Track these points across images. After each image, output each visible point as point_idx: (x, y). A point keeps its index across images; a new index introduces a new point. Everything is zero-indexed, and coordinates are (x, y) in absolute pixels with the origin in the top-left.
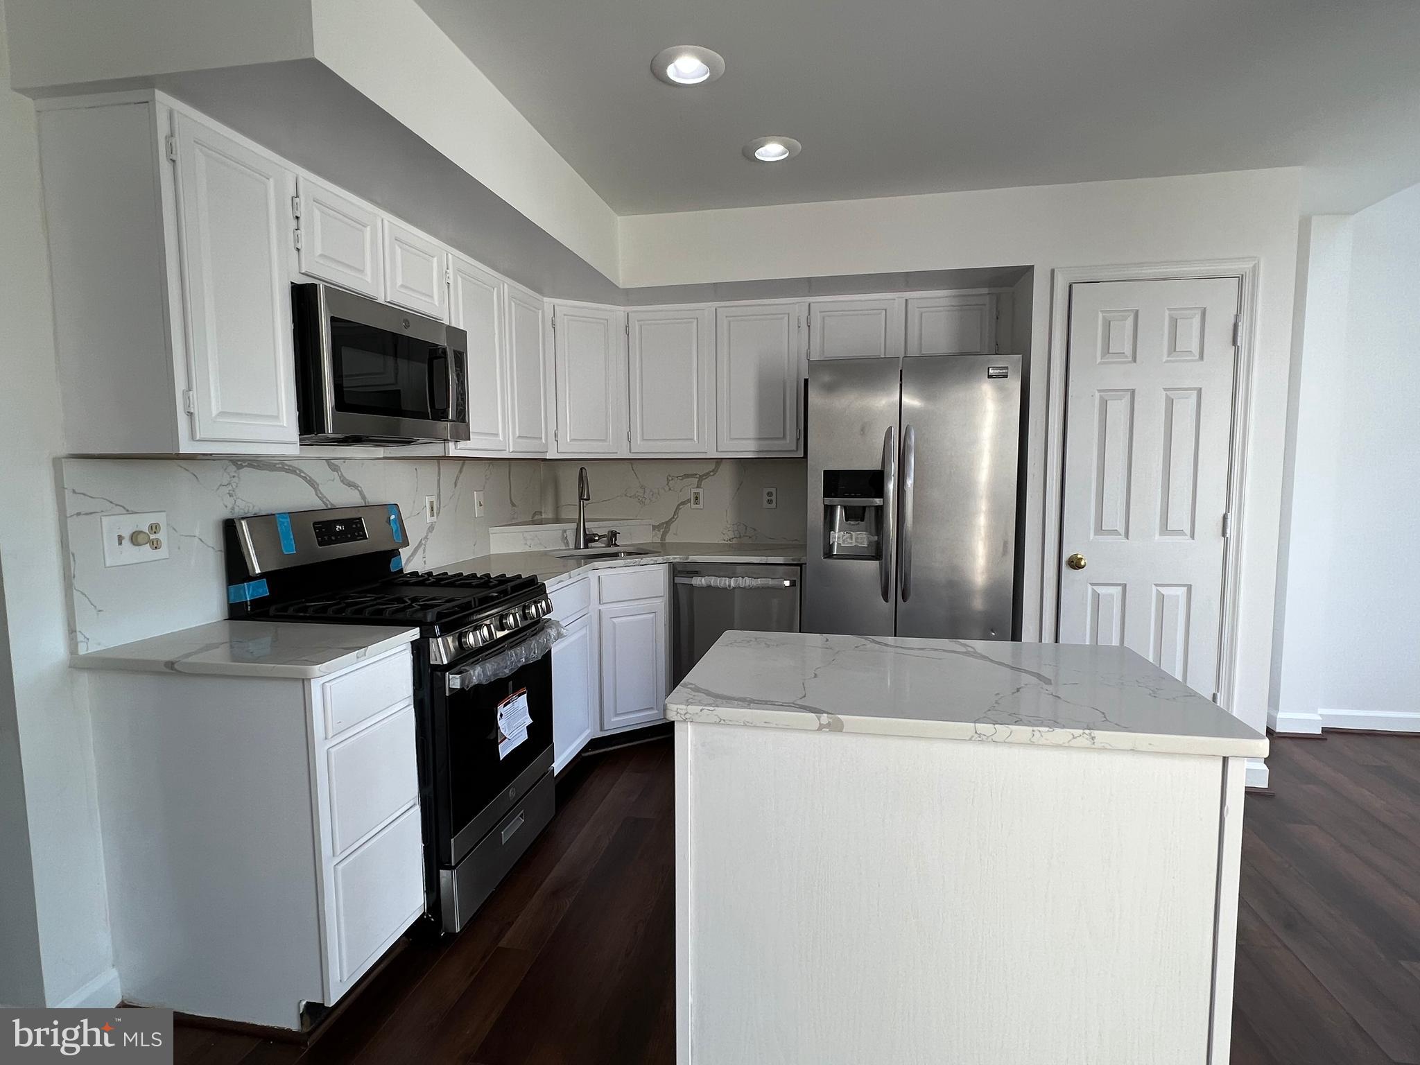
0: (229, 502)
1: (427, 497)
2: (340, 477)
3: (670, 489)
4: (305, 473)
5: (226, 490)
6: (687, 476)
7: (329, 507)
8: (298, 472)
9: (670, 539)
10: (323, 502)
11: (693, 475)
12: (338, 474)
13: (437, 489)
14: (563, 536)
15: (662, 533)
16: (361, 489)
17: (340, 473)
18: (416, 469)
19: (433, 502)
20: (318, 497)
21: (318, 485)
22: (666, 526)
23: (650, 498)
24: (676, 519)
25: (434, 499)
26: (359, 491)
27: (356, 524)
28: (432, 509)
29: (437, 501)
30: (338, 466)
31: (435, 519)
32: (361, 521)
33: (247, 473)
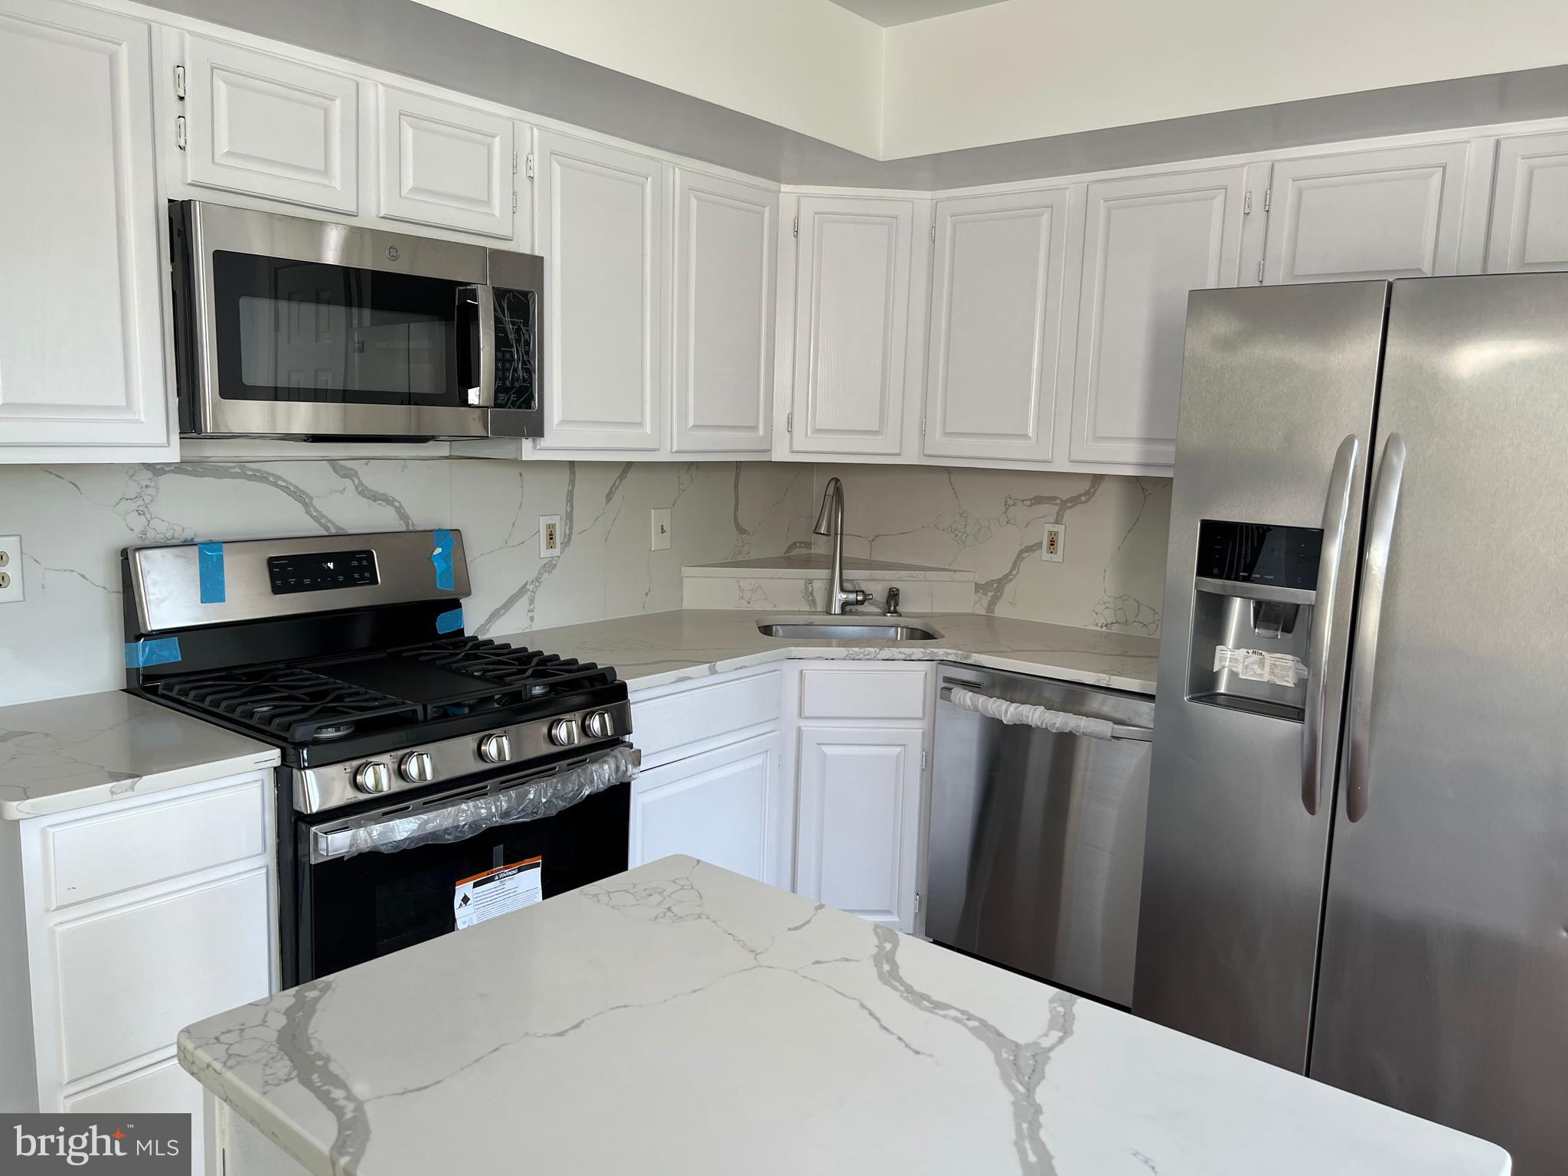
0: (139, 523)
1: (541, 518)
2: (357, 488)
3: (1008, 522)
4: (283, 480)
5: (133, 505)
6: (1038, 500)
7: (333, 531)
8: (271, 479)
9: (1002, 611)
10: (321, 524)
11: (1050, 500)
12: (353, 481)
13: (567, 505)
14: (806, 588)
15: (989, 599)
16: (397, 505)
17: (356, 481)
18: (521, 475)
19: (554, 526)
20: (311, 516)
21: (311, 499)
22: (997, 586)
23: (974, 535)
24: (1015, 576)
25: (555, 520)
26: (395, 507)
27: (360, 560)
28: (551, 537)
29: (566, 524)
30: (353, 470)
31: (556, 551)
32: (369, 555)
33: (172, 481)
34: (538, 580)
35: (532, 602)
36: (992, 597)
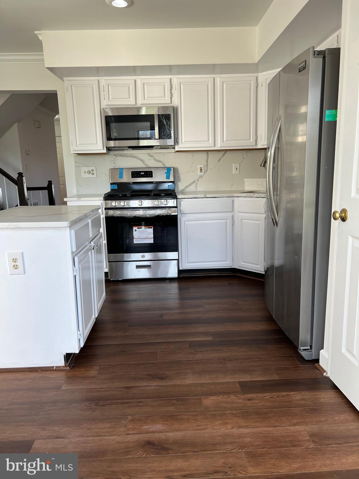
0: (113, 165)
1: (198, 165)
4: (139, 157)
5: (112, 162)
8: (136, 157)
10: (146, 166)
12: (153, 158)
13: (206, 163)
18: (193, 156)
19: (202, 167)
20: (144, 164)
21: (144, 161)
26: (162, 163)
27: (150, 173)
28: (201, 170)
29: (206, 167)
30: (153, 155)
31: (203, 173)
32: (152, 172)
33: (119, 158)
34: (198, 180)
35: (196, 185)
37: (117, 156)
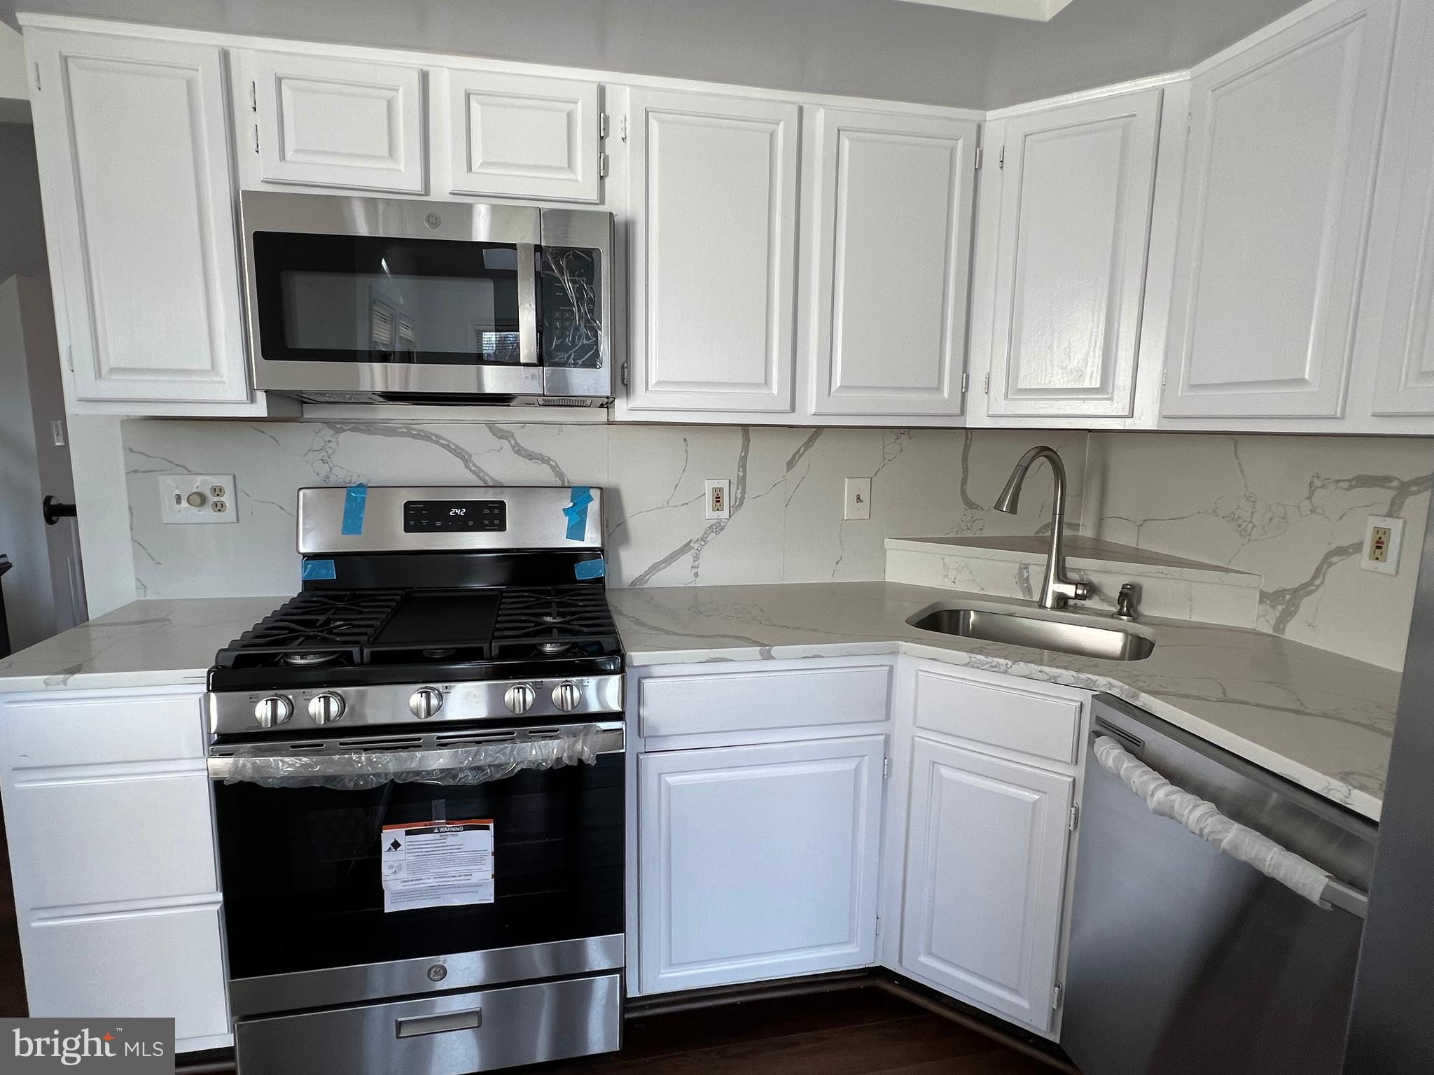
0: (323, 468)
1: (707, 481)
2: (513, 448)
3: (1312, 511)
4: (444, 439)
5: (319, 456)
6: (1365, 482)
7: (491, 483)
8: (433, 438)
9: (1294, 632)
10: (479, 477)
11: (1382, 482)
12: (509, 441)
13: (739, 471)
14: (1021, 574)
15: (1278, 614)
16: (554, 464)
17: (513, 442)
18: (685, 440)
19: (721, 489)
20: (471, 470)
21: (470, 456)
22: (1291, 599)
23: (1263, 527)
24: (1318, 587)
25: (724, 484)
26: (551, 466)
27: (492, 509)
28: (718, 499)
29: (738, 489)
30: (509, 432)
31: (724, 514)
32: (502, 505)
33: (347, 438)
34: (703, 539)
35: (696, 558)
36: (1283, 612)
37: (345, 431)
